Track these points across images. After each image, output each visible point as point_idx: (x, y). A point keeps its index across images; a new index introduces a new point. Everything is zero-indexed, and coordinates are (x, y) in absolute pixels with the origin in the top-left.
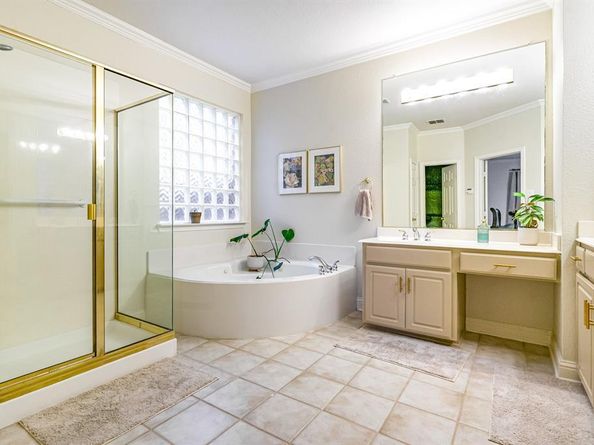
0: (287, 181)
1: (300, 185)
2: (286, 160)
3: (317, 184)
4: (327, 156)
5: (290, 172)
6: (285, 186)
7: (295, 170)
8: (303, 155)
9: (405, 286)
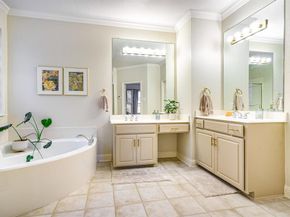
0: (46, 85)
1: (57, 89)
2: (44, 71)
3: (70, 89)
4: (78, 73)
5: (48, 80)
6: (44, 89)
7: (53, 79)
8: (60, 70)
9: (137, 143)
